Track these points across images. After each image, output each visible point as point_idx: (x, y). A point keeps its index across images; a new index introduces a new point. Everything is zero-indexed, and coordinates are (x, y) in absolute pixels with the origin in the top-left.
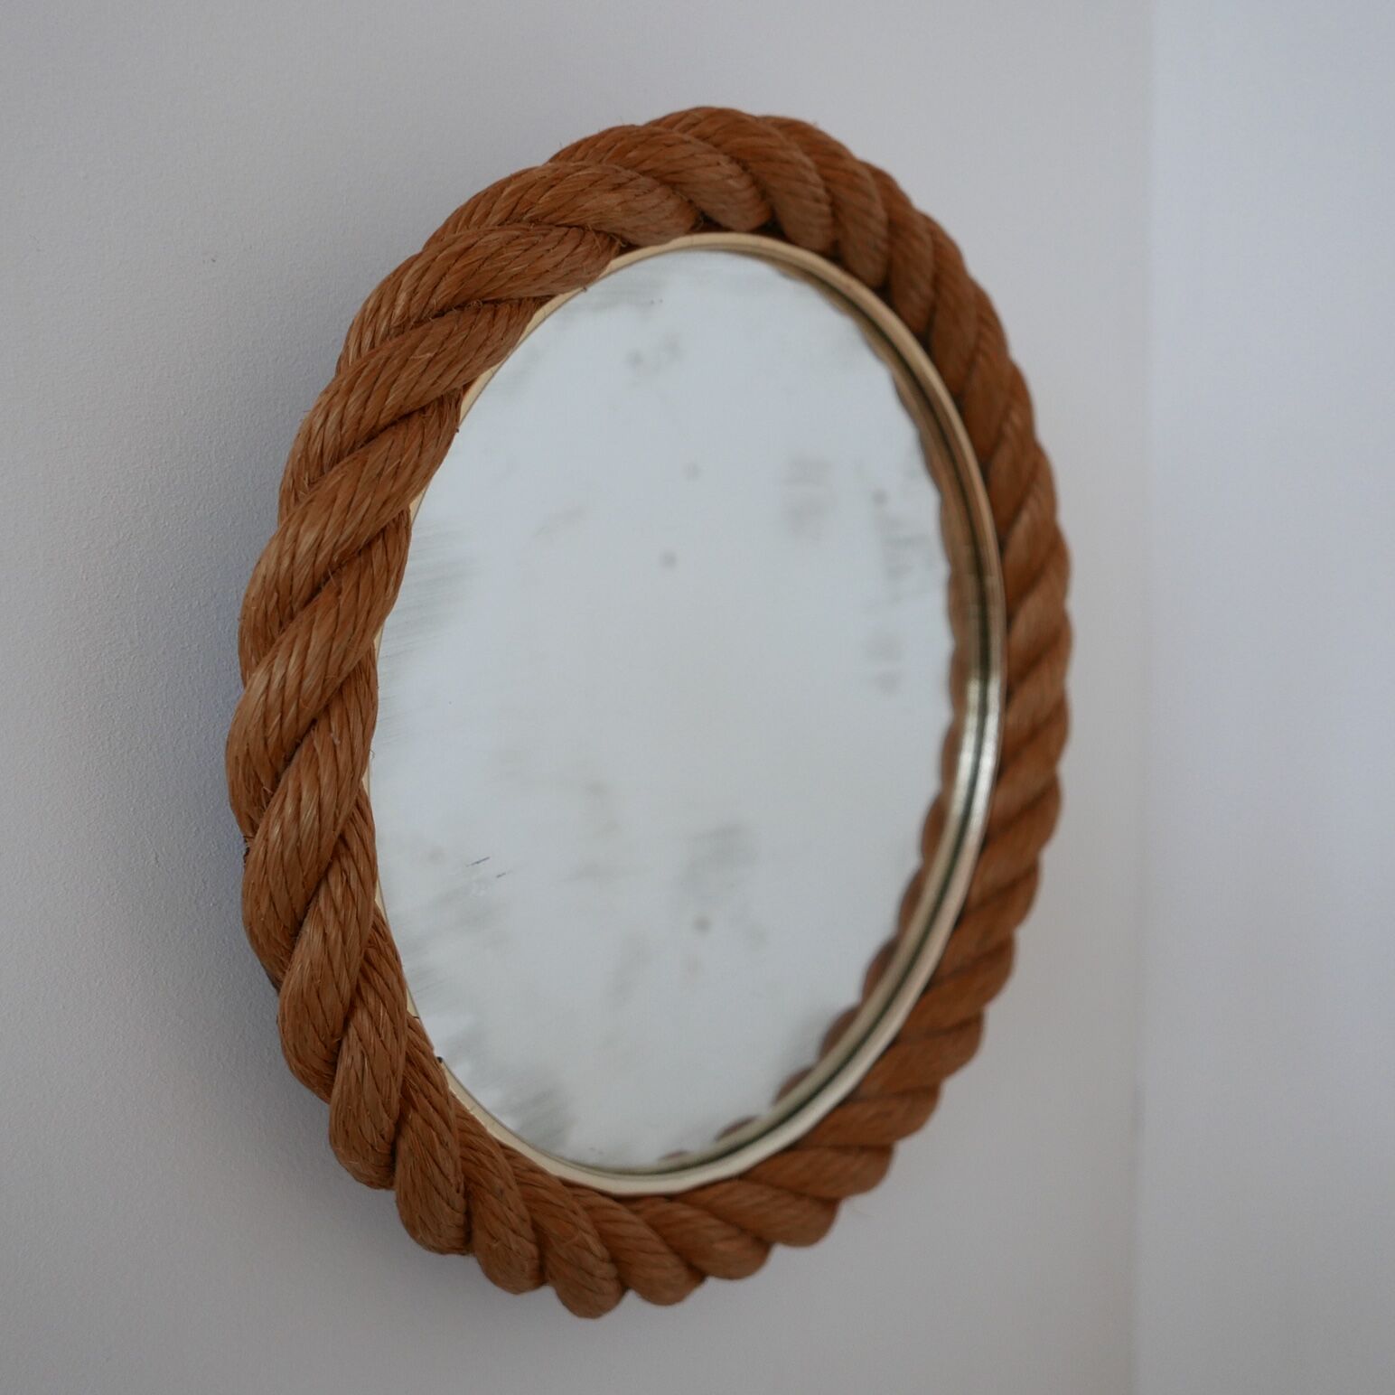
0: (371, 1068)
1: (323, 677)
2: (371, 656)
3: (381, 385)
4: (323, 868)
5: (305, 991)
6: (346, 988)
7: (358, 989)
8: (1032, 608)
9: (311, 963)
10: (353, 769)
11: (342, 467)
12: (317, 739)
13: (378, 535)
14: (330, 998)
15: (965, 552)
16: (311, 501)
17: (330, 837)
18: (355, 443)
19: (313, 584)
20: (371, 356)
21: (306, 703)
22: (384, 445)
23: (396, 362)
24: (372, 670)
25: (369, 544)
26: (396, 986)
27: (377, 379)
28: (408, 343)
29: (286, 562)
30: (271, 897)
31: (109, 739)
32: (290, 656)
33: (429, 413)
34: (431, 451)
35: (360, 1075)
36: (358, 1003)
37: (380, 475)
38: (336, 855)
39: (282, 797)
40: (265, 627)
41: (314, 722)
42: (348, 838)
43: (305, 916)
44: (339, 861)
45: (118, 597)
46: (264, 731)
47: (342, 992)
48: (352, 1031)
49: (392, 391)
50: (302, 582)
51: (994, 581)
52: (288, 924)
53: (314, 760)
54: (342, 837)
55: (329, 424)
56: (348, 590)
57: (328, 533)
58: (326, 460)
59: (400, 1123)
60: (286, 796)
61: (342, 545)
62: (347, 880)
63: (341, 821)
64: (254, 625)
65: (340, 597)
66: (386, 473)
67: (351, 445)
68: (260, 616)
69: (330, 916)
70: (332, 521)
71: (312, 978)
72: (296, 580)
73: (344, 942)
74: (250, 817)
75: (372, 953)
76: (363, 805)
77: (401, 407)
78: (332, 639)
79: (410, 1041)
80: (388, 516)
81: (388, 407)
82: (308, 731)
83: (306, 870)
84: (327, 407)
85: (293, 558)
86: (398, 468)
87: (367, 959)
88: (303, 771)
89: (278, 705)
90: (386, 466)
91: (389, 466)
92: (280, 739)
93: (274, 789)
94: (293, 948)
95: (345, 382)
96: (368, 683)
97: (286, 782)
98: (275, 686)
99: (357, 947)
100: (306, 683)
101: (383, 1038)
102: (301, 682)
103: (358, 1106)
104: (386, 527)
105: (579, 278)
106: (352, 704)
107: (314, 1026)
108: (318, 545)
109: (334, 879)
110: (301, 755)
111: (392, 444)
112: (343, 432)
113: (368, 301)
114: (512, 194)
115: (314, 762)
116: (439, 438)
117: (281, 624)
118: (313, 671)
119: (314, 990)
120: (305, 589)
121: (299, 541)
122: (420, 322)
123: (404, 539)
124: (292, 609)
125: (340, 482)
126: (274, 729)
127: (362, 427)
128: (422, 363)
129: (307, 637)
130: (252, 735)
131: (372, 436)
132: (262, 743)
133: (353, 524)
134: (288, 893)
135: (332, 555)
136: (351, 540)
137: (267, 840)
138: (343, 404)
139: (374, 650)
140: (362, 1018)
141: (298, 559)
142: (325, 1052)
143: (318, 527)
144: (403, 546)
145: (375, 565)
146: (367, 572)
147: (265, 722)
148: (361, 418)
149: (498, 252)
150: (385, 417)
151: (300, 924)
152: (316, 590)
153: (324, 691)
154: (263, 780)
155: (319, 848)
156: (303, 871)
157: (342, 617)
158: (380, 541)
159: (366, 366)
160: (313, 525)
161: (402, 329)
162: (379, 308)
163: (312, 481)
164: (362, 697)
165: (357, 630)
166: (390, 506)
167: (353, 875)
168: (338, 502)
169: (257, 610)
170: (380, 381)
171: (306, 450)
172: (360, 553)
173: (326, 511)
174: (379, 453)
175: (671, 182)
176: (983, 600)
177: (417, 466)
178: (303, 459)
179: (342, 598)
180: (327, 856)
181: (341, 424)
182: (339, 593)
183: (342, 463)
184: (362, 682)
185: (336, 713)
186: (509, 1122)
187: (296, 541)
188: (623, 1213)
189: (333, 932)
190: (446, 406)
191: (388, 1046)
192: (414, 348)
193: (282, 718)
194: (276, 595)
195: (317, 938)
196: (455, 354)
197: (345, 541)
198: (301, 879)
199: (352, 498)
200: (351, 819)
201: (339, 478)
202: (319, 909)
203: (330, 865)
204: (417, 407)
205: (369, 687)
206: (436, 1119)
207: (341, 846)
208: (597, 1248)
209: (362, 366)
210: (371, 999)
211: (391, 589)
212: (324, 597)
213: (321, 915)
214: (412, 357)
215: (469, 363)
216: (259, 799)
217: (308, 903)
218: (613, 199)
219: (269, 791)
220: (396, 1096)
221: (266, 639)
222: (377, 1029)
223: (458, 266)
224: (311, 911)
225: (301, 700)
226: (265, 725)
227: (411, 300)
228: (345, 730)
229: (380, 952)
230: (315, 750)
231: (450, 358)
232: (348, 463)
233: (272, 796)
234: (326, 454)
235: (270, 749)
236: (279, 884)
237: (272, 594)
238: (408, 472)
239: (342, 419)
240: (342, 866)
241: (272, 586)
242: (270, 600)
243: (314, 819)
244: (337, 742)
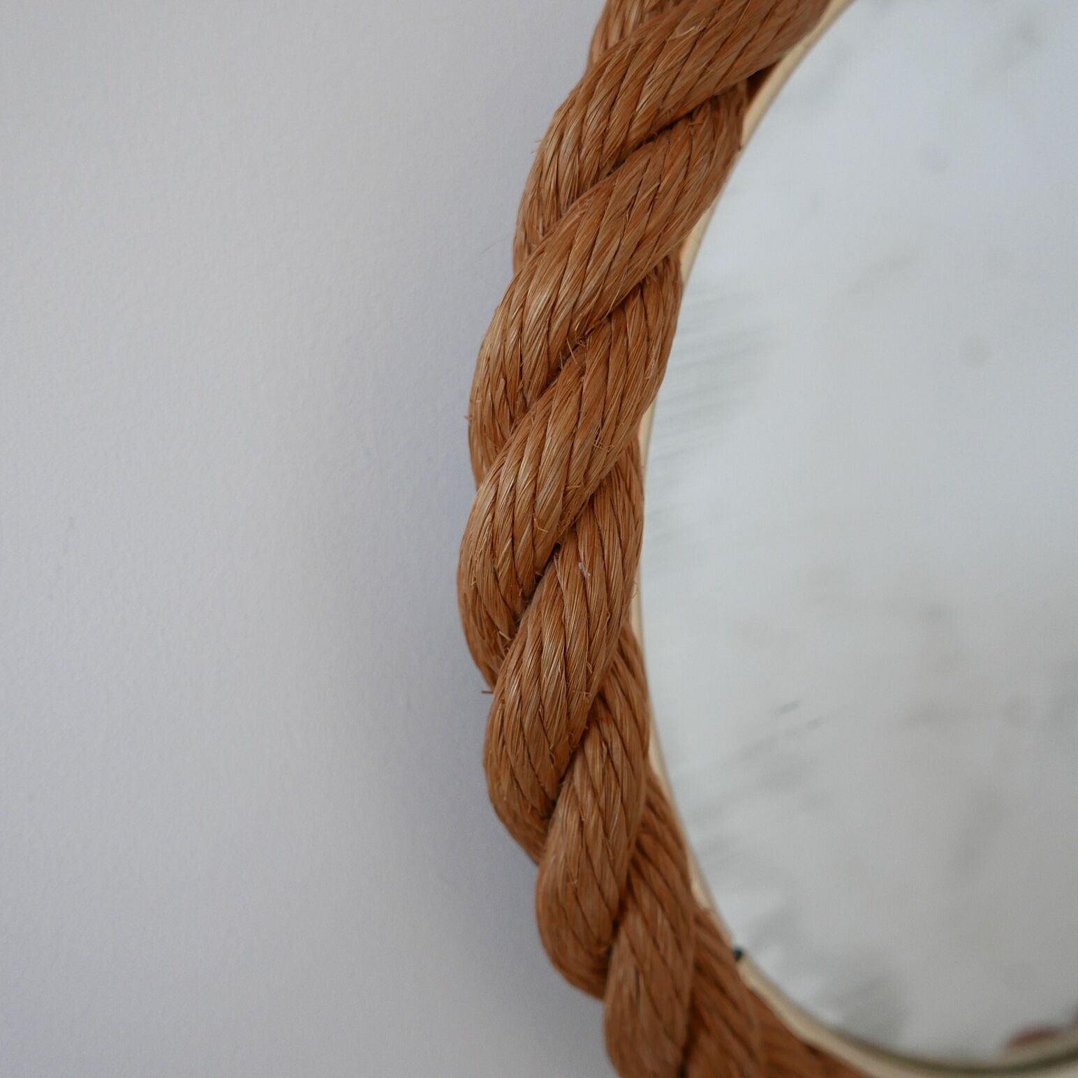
0: (648, 989)
1: (563, 489)
2: (632, 453)
3: (631, 81)
4: (577, 737)
5: (560, 891)
6: (612, 890)
7: (629, 886)
9: (565, 857)
10: (611, 610)
11: (582, 202)
12: (561, 571)
13: (633, 292)
14: (591, 903)
16: (542, 252)
17: (582, 701)
18: (599, 171)
19: (549, 362)
20: (617, 46)
21: (543, 524)
22: (637, 163)
23: (648, 48)
24: (634, 477)
25: (622, 305)
26: (679, 884)
27: (624, 76)
28: (667, 20)
29: (513, 334)
30: (512, 774)
32: (520, 461)
33: (698, 120)
34: (701, 171)
36: (630, 905)
37: (631, 206)
38: (593, 719)
39: (519, 647)
40: (494, 425)
41: (556, 547)
42: (609, 698)
43: (558, 795)
44: (599, 727)
46: (493, 563)
47: (606, 895)
48: (623, 939)
49: (645, 88)
52: (537, 805)
53: (557, 598)
54: (601, 696)
55: (563, 146)
56: (593, 368)
57: (563, 292)
58: (563, 198)
59: (688, 1050)
60: (524, 646)
61: (583, 307)
62: (608, 754)
63: (596, 678)
64: (481, 424)
65: (583, 378)
66: (637, 204)
67: (594, 173)
68: (486, 410)
69: (588, 798)
70: (568, 275)
71: (567, 878)
72: (525, 360)
73: (606, 834)
74: (488, 664)
75: (647, 840)
76: (629, 650)
77: (659, 111)
78: (573, 435)
79: (700, 945)
80: (645, 262)
81: (640, 113)
82: (550, 559)
83: (553, 739)
84: (561, 126)
85: (521, 329)
86: (655, 195)
87: (639, 845)
88: (545, 614)
89: (508, 525)
90: (639, 195)
91: (645, 192)
92: (513, 570)
93: (512, 636)
94: (546, 830)
96: (629, 492)
97: (525, 625)
98: (502, 501)
99: (624, 840)
100: (541, 497)
101: (662, 951)
102: (534, 496)
104: (644, 280)
106: (606, 522)
107: (574, 933)
108: (551, 309)
109: (592, 750)
110: (542, 591)
111: (648, 164)
115: (557, 600)
116: (713, 152)
117: (512, 419)
118: (549, 480)
119: (570, 892)
120: (538, 371)
121: (527, 304)
123: (671, 297)
124: (524, 398)
125: (578, 222)
126: (504, 560)
127: (607, 145)
128: (685, 44)
129: (541, 436)
130: (479, 566)
131: (621, 158)
132: (491, 576)
133: (597, 277)
134: (534, 770)
135: (572, 322)
136: (594, 300)
137: (503, 702)
138: (580, 116)
139: (638, 448)
140: (634, 923)
141: (526, 333)
142: (590, 961)
143: (552, 282)
144: (670, 307)
145: (629, 331)
146: (620, 343)
147: (493, 549)
148: (605, 132)
150: (638, 129)
151: (554, 804)
152: (553, 373)
153: (566, 506)
154: (498, 623)
155: (568, 714)
156: (549, 743)
157: (585, 405)
158: (638, 298)
160: (543, 281)
161: (658, 9)
163: (547, 227)
164: (620, 514)
165: (607, 423)
166: (646, 248)
167: (616, 745)
168: (576, 248)
169: (483, 404)
170: (628, 77)
171: (538, 188)
172: (610, 317)
173: (559, 261)
174: (630, 176)
177: (682, 192)
178: (535, 202)
179: (586, 380)
180: (581, 723)
181: (579, 144)
182: (582, 373)
183: (582, 197)
184: (620, 496)
185: (585, 535)
187: (523, 306)
189: (592, 819)
190: (723, 113)
191: (669, 960)
192: (671, 28)
193: (513, 541)
194: (502, 380)
195: (573, 825)
196: (731, 27)
197: (588, 301)
198: (547, 752)
199: (595, 241)
200: (613, 670)
201: (577, 216)
202: (574, 790)
203: (585, 735)
204: (683, 113)
205: (630, 498)
206: (735, 1047)
207: (600, 708)
209: (606, 61)
210: (646, 899)
211: (653, 363)
212: (565, 380)
213: (577, 797)
214: (670, 38)
215: (750, 41)
216: (496, 647)
217: (562, 780)
220: (681, 1020)
221: (495, 442)
222: (655, 941)
224: (564, 790)
225: (536, 520)
226: (493, 554)
228: (598, 559)
229: (657, 838)
230: (559, 585)
231: (724, 34)
232: (590, 196)
233: (511, 642)
234: (562, 190)
235: (502, 585)
236: (520, 758)
237: (498, 380)
238: (670, 199)
239: (580, 137)
240: (601, 735)
241: (497, 370)
242: (496, 389)
243: (559, 678)
244: (587, 575)
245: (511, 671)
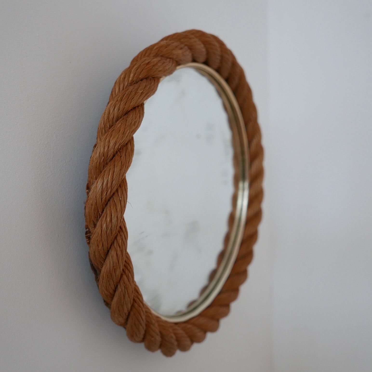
0: (127, 291)
1: (118, 181)
3: (130, 99)
5: (111, 270)
10: (124, 207)
11: (120, 121)
12: (115, 198)
13: (129, 141)
14: (118, 272)
15: (239, 149)
18: (122, 115)
19: (113, 154)
21: (114, 188)
22: (131, 115)
23: (133, 92)
25: (127, 144)
27: (129, 97)
28: (136, 88)
29: (106, 149)
30: (103, 244)
31: (46, 200)
35: (124, 293)
36: (124, 274)
37: (131, 124)
39: (106, 215)
40: (99, 166)
41: (114, 194)
42: (121, 226)
43: (110, 249)
45: (48, 159)
46: (102, 197)
47: (121, 270)
48: (121, 281)
49: (132, 101)
50: (111, 153)
51: (247, 157)
52: (106, 252)
53: (115, 204)
55: (115, 110)
56: (123, 157)
57: (118, 140)
58: (115, 120)
59: (132, 307)
61: (122, 143)
62: (122, 238)
64: (96, 166)
66: (132, 124)
68: (98, 163)
69: (118, 248)
70: (119, 137)
71: (113, 266)
72: (109, 153)
77: (134, 105)
78: (121, 170)
81: (131, 105)
82: (112, 196)
84: (115, 105)
85: (108, 147)
88: (112, 207)
89: (106, 188)
90: (132, 121)
92: (106, 198)
93: (102, 213)
94: (106, 258)
95: (119, 98)
97: (107, 211)
98: (105, 183)
100: (114, 182)
102: (112, 183)
103: (123, 302)
105: (170, 72)
106: (123, 188)
107: (113, 280)
108: (115, 144)
109: (119, 238)
110: (111, 203)
111: (133, 115)
112: (119, 111)
113: (121, 76)
114: (157, 48)
117: (104, 166)
118: (115, 179)
119: (113, 270)
120: (111, 156)
121: (110, 143)
122: (137, 82)
124: (107, 161)
125: (121, 126)
126: (104, 196)
127: (124, 110)
128: (140, 93)
129: (113, 169)
130: (98, 197)
131: (127, 113)
132: (101, 200)
133: (124, 138)
134: (107, 243)
135: (119, 146)
136: (124, 142)
137: (102, 228)
138: (119, 104)
140: (124, 277)
141: (110, 147)
143: (116, 138)
145: (129, 149)
146: (127, 150)
147: (102, 194)
148: (124, 108)
149: (157, 64)
150: (130, 108)
152: (114, 156)
153: (118, 184)
154: (99, 211)
155: (116, 229)
156: (112, 237)
157: (123, 164)
158: (129, 143)
159: (125, 93)
160: (114, 138)
161: (133, 83)
162: (125, 78)
163: (110, 126)
164: (125, 186)
168: (121, 131)
171: (108, 117)
172: (124, 146)
174: (130, 118)
175: (191, 48)
176: (243, 161)
178: (107, 119)
180: (117, 232)
181: (119, 110)
182: (121, 157)
185: (120, 191)
189: (119, 253)
192: (137, 89)
193: (107, 192)
195: (115, 255)
198: (111, 239)
201: (120, 124)
202: (115, 247)
203: (117, 235)
204: (137, 106)
210: (127, 272)
212: (117, 158)
213: (115, 249)
214: (137, 92)
216: (97, 216)
217: (112, 245)
218: (180, 52)
219: (100, 213)
220: (132, 299)
221: (99, 170)
222: (129, 280)
223: (147, 67)
224: (112, 247)
225: (112, 187)
227: (134, 76)
228: (122, 196)
230: (115, 201)
231: (147, 92)
232: (122, 120)
233: (101, 215)
234: (114, 118)
235: (103, 202)
236: (106, 240)
237: (102, 157)
238: (137, 123)
239: (119, 108)
240: (120, 234)
241: (102, 154)
242: (102, 159)
243: (116, 221)
244: (121, 199)
245: (104, 221)
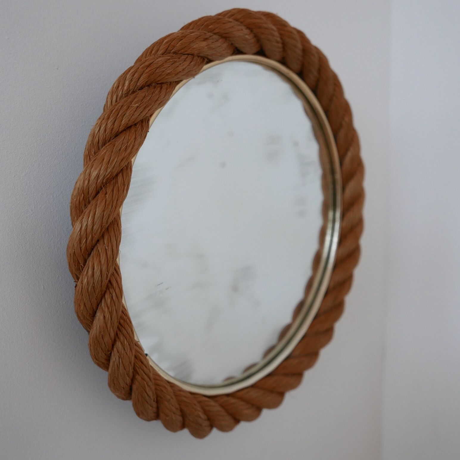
0: (122, 362)
1: (101, 225)
2: (119, 216)
3: (120, 116)
4: (103, 293)
5: (98, 336)
6: (112, 334)
7: (117, 334)
8: (351, 185)
9: (100, 327)
10: (113, 258)
11: (106, 147)
12: (100, 247)
13: (120, 172)
14: (107, 339)
15: (328, 166)
16: (94, 160)
17: (105, 282)
18: (110, 138)
19: (96, 190)
20: (116, 105)
21: (95, 234)
22: (122, 138)
23: (125, 107)
24: (119, 221)
25: (117, 175)
26: (131, 333)
27: (118, 114)
28: (130, 100)
29: (86, 182)
30: (84, 304)
31: (25, 246)
32: (89, 217)
33: (138, 126)
34: (139, 140)
35: (118, 364)
36: (117, 339)
37: (120, 150)
38: (108, 288)
39: (87, 268)
40: (80, 206)
41: (98, 241)
42: (112, 281)
43: (97, 310)
44: (109, 290)
45: (26, 194)
46: (80, 245)
47: (111, 336)
48: (115, 349)
49: (124, 118)
50: (92, 190)
51: (338, 176)
52: (91, 313)
53: (98, 255)
54: (110, 281)
55: (101, 131)
56: (109, 193)
57: (101, 172)
58: (100, 144)
59: (133, 380)
60: (89, 268)
61: (107, 176)
62: (112, 297)
63: (109, 276)
64: (76, 205)
65: (106, 195)
66: (122, 149)
67: (109, 138)
68: (77, 202)
69: (106, 310)
70: (103, 168)
71: (100, 332)
72: (90, 189)
73: (111, 319)
74: (76, 275)
75: (122, 321)
76: (117, 268)
77: (127, 124)
78: (104, 211)
79: (136, 351)
80: (123, 164)
81: (123, 124)
82: (96, 244)
83: (97, 293)
84: (100, 125)
85: (89, 181)
86: (126, 147)
87: (120, 323)
88: (95, 259)
89: (85, 235)
90: (122, 147)
91: (124, 146)
92: (86, 247)
93: (84, 265)
94: (93, 320)
95: (106, 116)
96: (118, 225)
97: (89, 263)
98: (83, 228)
99: (116, 321)
100: (95, 227)
101: (126, 351)
102: (93, 227)
103: (118, 375)
104: (123, 168)
105: (191, 74)
106: (112, 234)
107: (101, 348)
108: (98, 176)
109: (107, 296)
110: (94, 252)
111: (124, 138)
112: (106, 134)
113: (114, 84)
114: (167, 42)
115: (99, 255)
116: (142, 135)
117: (85, 205)
118: (97, 223)
119: (101, 336)
120: (93, 192)
121: (91, 175)
122: (133, 92)
123: (130, 173)
124: (89, 199)
125: (105, 153)
126: (84, 244)
127: (113, 132)
128: (135, 107)
129: (95, 211)
130: (76, 246)
131: (117, 135)
132: (79, 249)
133: (111, 168)
134: (91, 302)
135: (103, 180)
136: (110, 174)
137: (82, 284)
138: (106, 123)
139: (120, 213)
140: (118, 344)
141: (91, 182)
142: (105, 357)
143: (98, 169)
144: (129, 175)
145: (119, 182)
146: (116, 185)
147: (80, 241)
148: (113, 128)
149: (162, 65)
150: (121, 128)
151: (96, 312)
152: (98, 193)
153: (101, 229)
154: (80, 262)
155: (101, 286)
156: (96, 294)
157: (107, 203)
158: (121, 173)
159: (114, 109)
160: (96, 169)
161: (127, 94)
162: (118, 87)
163: (95, 152)
164: (116, 231)
165: (113, 207)
166: (124, 161)
167: (114, 294)
168: (105, 160)
169: (76, 200)
170: (119, 115)
171: (93, 141)
172: (113, 179)
173: (100, 164)
174: (119, 142)
175: (225, 37)
176: (334, 182)
177: (134, 146)
178: (92, 144)
179: (107, 196)
180: (104, 289)
181: (105, 131)
182: (106, 194)
183: (106, 145)
184: (116, 225)
185: (106, 237)
186: (172, 374)
187: (90, 175)
188: (212, 403)
189: (107, 315)
190: (144, 123)
191: (128, 353)
192: (131, 102)
193: (86, 240)
194: (83, 195)
195: (102, 317)
196: (147, 104)
198: (95, 297)
199: (110, 159)
200: (113, 274)
201: (105, 151)
202: (102, 307)
203: (105, 292)
204: (134, 124)
205: (118, 227)
206: (146, 377)
207: (109, 285)
208: (203, 416)
209: (113, 109)
210: (122, 338)
211: (125, 191)
212: (100, 195)
213: (103, 309)
214: (131, 105)
215: (152, 107)
216: (79, 269)
217: (98, 305)
218: (204, 44)
219: (83, 266)
220: (131, 370)
221: (80, 211)
222: (124, 348)
223: (147, 71)
224: (99, 308)
225: (93, 233)
226: (80, 243)
227: (130, 83)
228: (110, 244)
229: (124, 320)
230: (99, 251)
231: (145, 105)
232: (108, 145)
233: (84, 267)
234: (100, 142)
235: (83, 251)
236: (87, 299)
237: (82, 194)
238: (130, 148)
239: (106, 129)
240: (110, 292)
241: (82, 191)
242: (81, 197)
243: (99, 276)
244: (107, 248)
245: (85, 275)
